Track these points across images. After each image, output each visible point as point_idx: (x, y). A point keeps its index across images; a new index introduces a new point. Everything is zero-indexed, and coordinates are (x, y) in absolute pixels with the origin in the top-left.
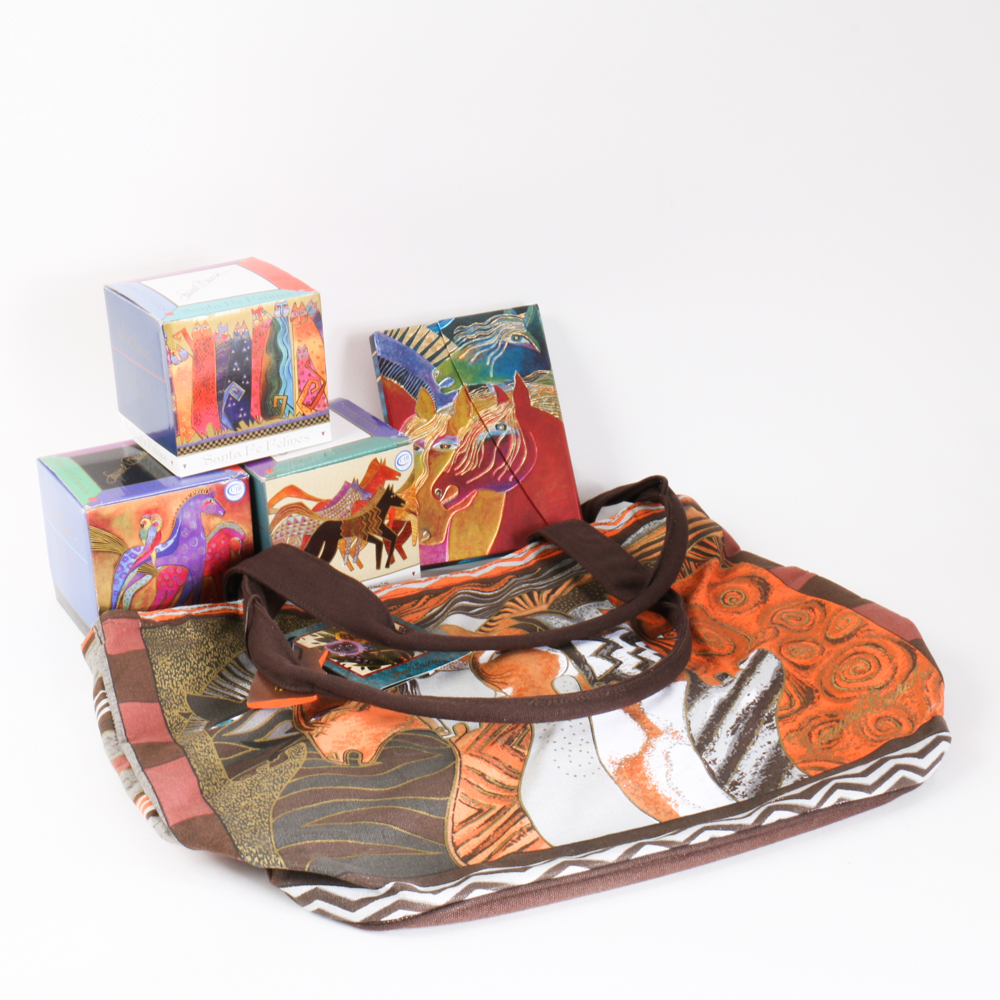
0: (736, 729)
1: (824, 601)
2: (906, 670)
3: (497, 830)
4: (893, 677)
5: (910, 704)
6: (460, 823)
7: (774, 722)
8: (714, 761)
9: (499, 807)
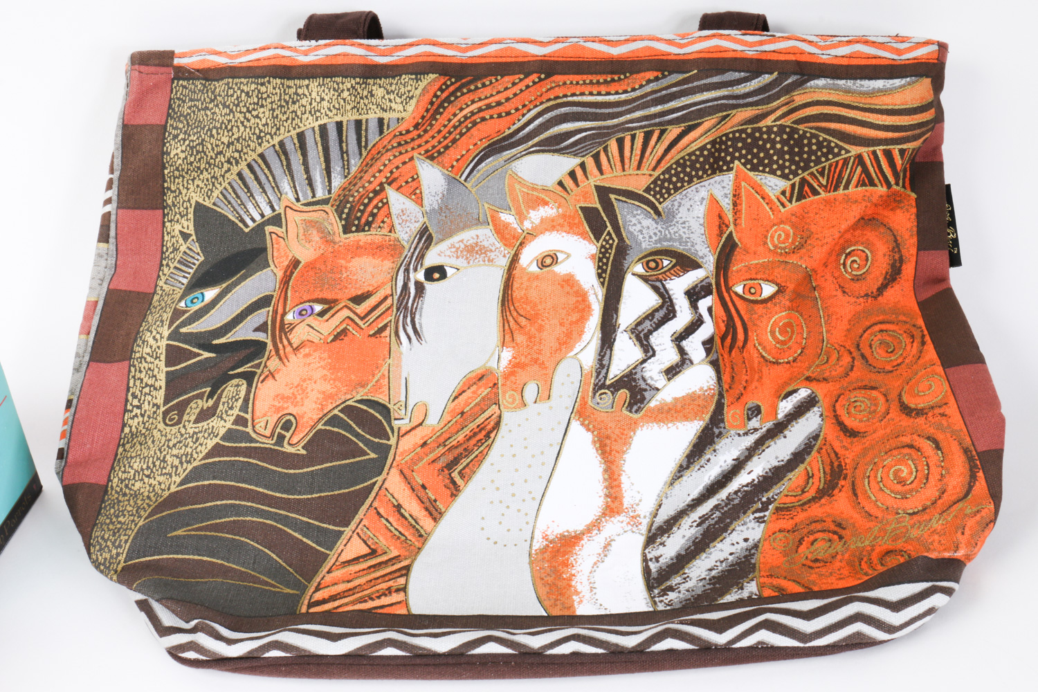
0: (707, 519)
1: (928, 338)
2: (954, 498)
3: (371, 581)
4: (934, 503)
5: (936, 544)
6: (344, 563)
7: (767, 513)
8: (657, 559)
9: (395, 553)
